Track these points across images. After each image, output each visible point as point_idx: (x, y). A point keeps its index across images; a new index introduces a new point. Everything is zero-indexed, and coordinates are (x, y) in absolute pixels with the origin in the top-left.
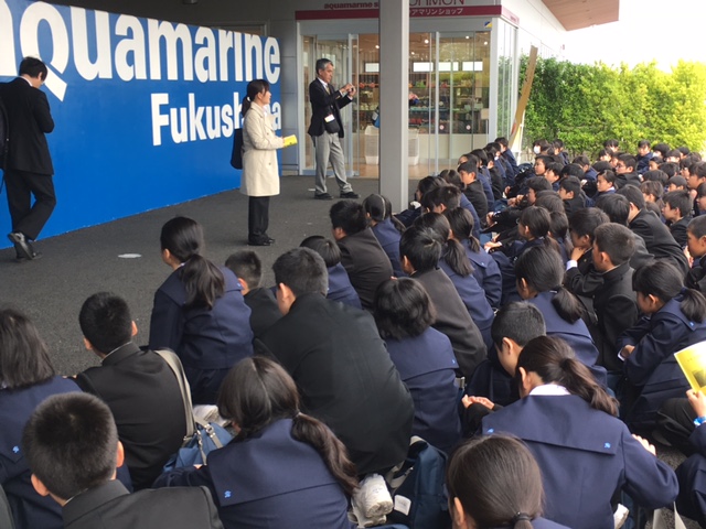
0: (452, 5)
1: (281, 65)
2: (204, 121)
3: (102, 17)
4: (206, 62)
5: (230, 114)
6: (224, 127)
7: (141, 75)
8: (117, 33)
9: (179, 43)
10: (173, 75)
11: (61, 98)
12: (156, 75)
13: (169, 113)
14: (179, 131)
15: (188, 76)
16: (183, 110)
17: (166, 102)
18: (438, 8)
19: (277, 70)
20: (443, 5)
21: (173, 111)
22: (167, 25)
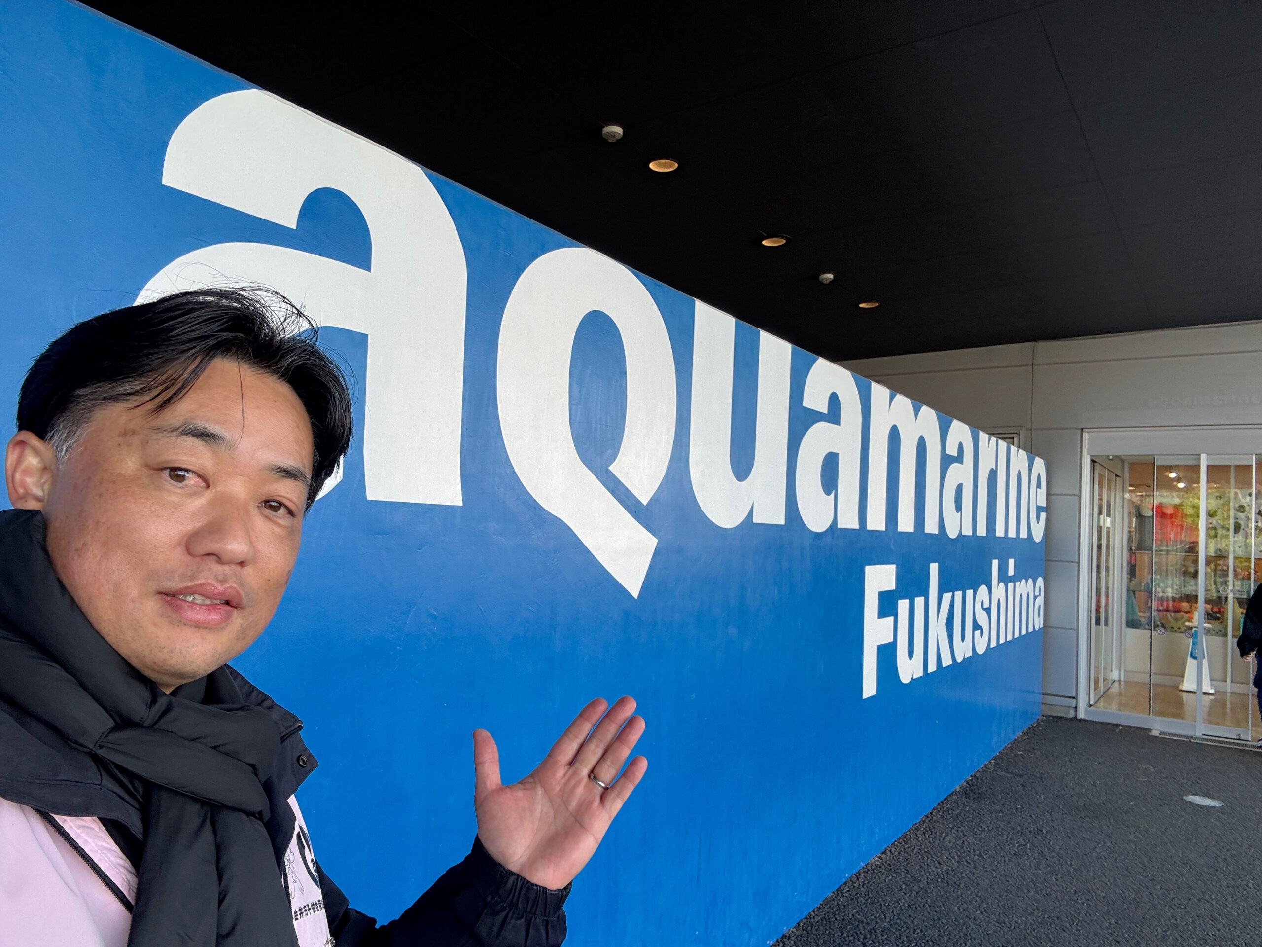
1: (1048, 509)
2: (950, 623)
3: (775, 353)
6: (977, 634)
8: (807, 403)
10: (906, 523)
12: (876, 522)
13: (894, 612)
14: (911, 652)
15: (931, 527)
16: (920, 601)
17: (891, 586)
19: (1043, 516)
21: (903, 605)
22: (903, 402)
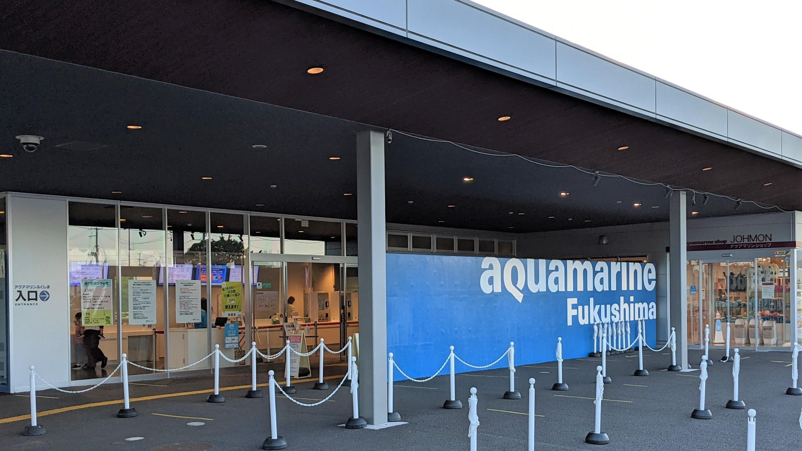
0: (764, 241)
1: (657, 280)
2: (599, 313)
3: (542, 262)
4: (602, 280)
5: (618, 309)
6: (613, 317)
7: (562, 289)
8: (550, 269)
9: (585, 271)
10: (580, 288)
11: (520, 302)
12: (570, 288)
13: (577, 309)
14: (583, 318)
15: (590, 288)
16: (586, 307)
17: (576, 303)
18: (755, 244)
19: (654, 283)
20: (758, 242)
21: (580, 308)
22: (578, 262)
